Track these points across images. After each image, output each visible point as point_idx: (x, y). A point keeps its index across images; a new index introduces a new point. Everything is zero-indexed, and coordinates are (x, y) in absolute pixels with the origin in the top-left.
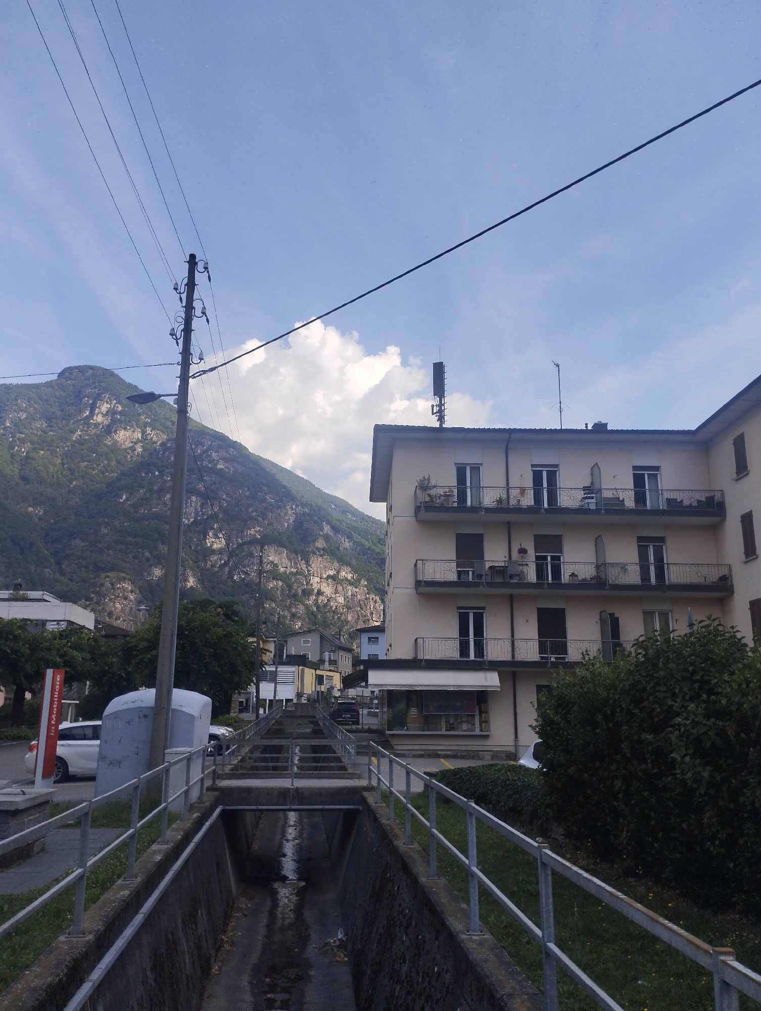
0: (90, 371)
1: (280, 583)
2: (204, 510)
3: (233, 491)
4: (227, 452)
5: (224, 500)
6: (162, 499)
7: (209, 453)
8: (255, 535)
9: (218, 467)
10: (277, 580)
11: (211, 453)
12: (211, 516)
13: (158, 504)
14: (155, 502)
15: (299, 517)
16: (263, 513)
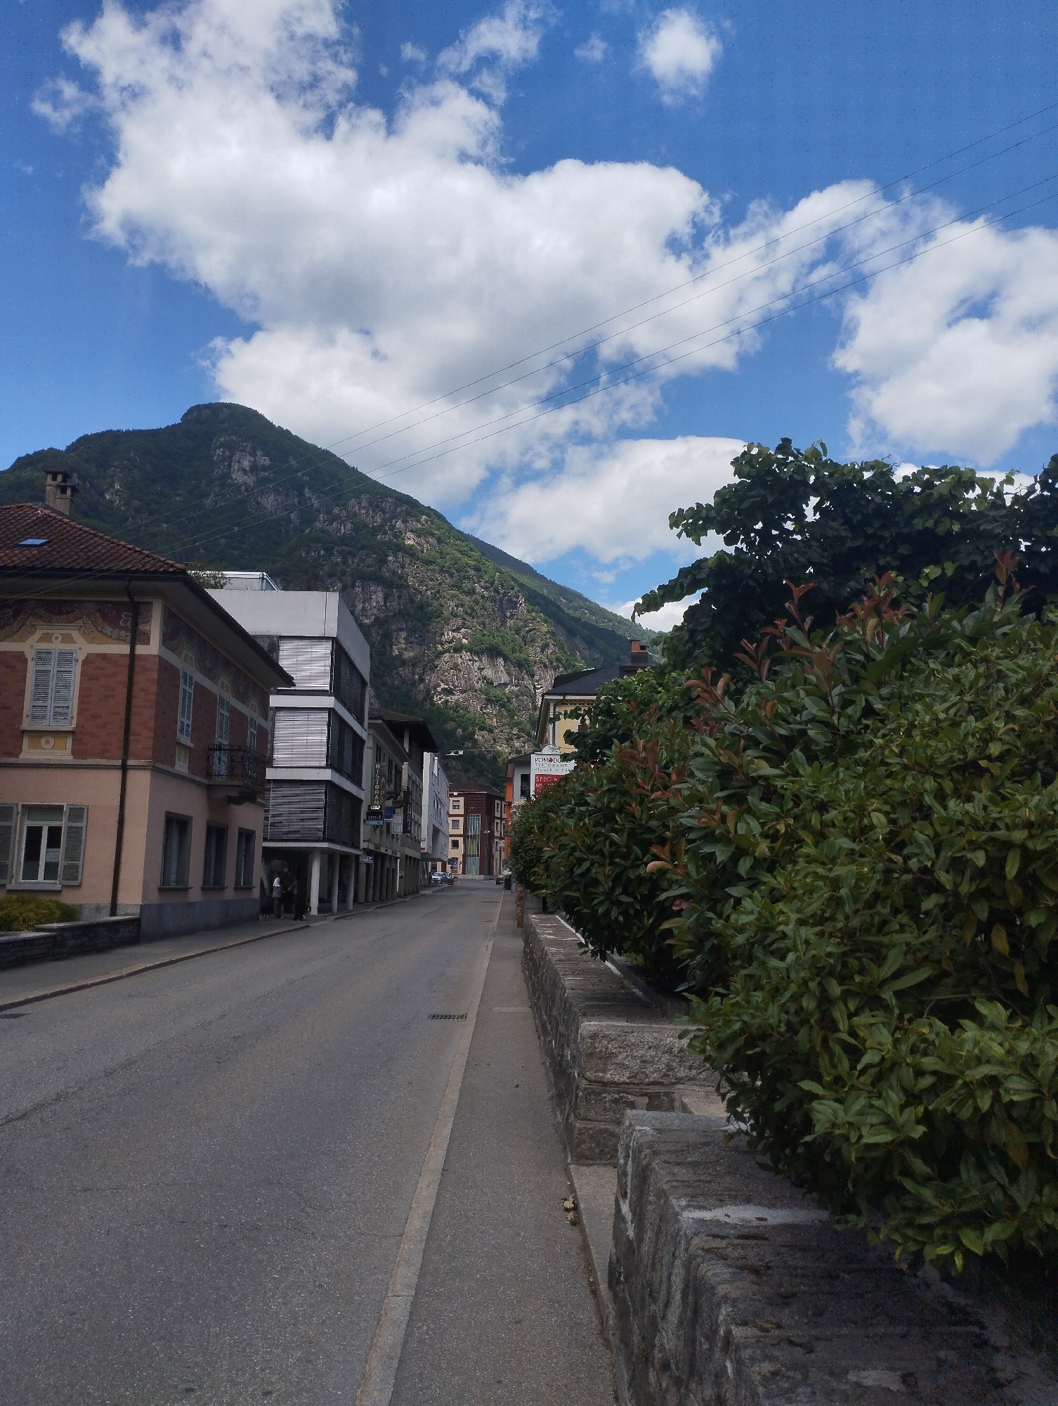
0: (225, 410)
2: (389, 604)
4: (418, 521)
7: (393, 523)
8: (460, 639)
9: (406, 543)
11: (396, 522)
12: (400, 612)
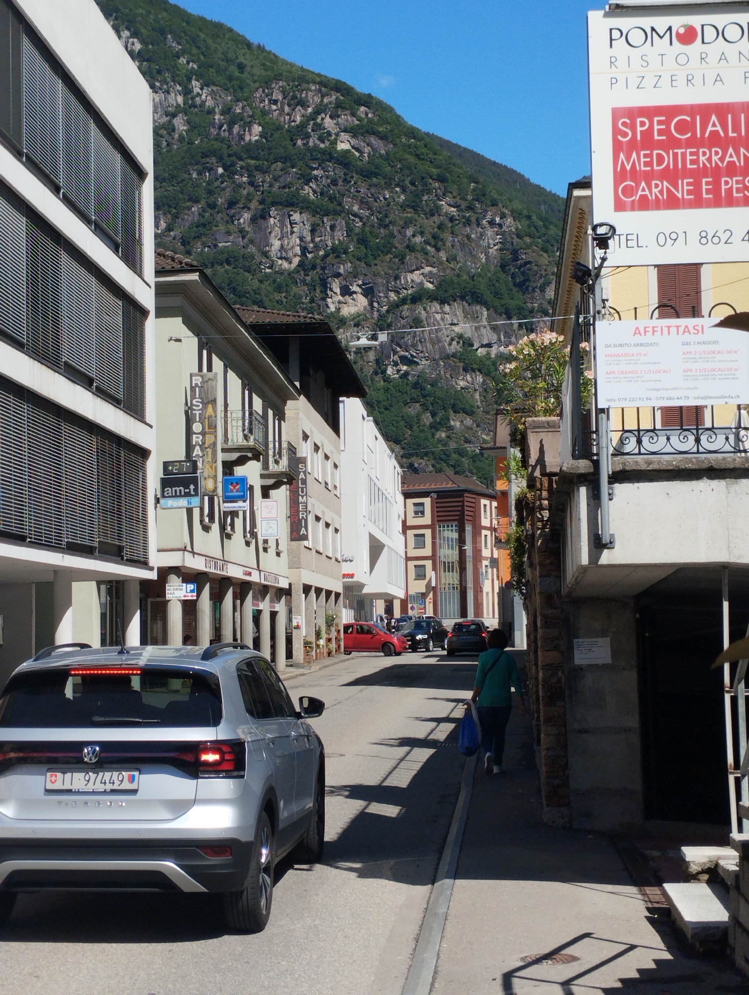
1: (480, 379)
2: (317, 239)
3: (372, 194)
4: (353, 115)
5: (355, 215)
6: (236, 222)
7: (319, 120)
8: (422, 283)
9: (339, 148)
10: (473, 370)
12: (334, 250)
13: (229, 233)
14: (222, 228)
15: (509, 239)
16: (435, 237)
